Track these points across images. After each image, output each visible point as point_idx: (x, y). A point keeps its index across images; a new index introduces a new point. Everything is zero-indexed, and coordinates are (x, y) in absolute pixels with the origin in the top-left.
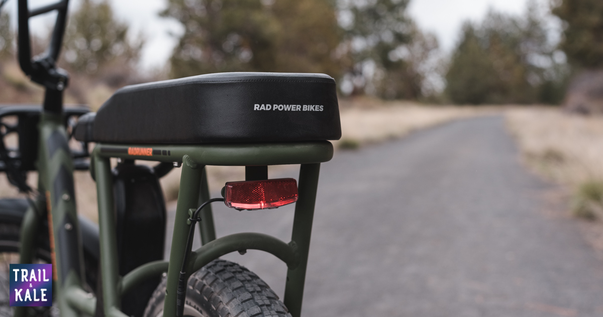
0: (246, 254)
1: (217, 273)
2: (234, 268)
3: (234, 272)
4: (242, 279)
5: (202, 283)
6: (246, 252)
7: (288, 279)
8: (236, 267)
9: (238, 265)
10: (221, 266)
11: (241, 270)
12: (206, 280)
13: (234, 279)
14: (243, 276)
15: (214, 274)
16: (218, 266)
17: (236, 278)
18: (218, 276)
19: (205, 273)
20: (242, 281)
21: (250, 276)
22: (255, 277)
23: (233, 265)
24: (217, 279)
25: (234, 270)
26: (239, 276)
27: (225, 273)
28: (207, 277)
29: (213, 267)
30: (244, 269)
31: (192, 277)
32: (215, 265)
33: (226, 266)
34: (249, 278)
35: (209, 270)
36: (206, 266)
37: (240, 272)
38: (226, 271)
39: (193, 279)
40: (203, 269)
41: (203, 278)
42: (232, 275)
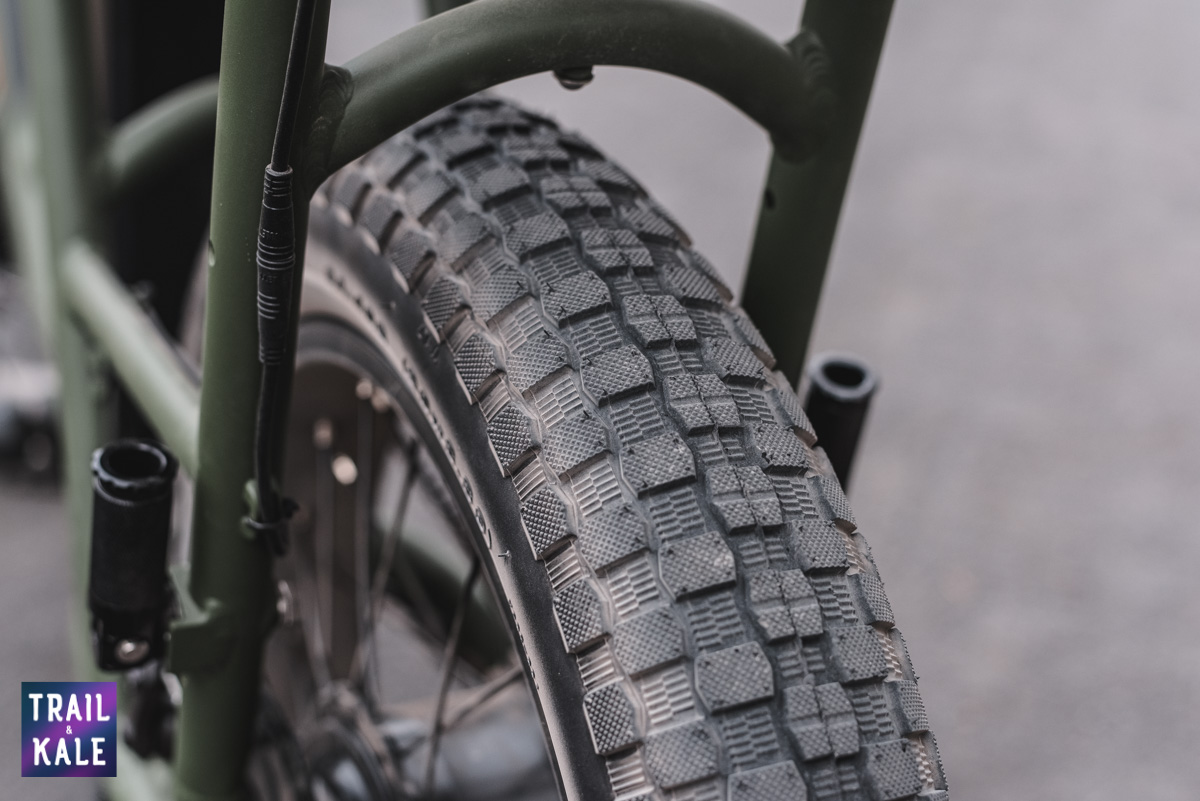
0: (587, 88)
1: (454, 162)
2: (531, 146)
3: (531, 166)
4: (569, 200)
5: (387, 203)
6: (589, 78)
7: (769, 199)
8: (542, 136)
9: (551, 124)
10: (476, 130)
11: (562, 155)
12: (408, 191)
13: (532, 199)
14: (571, 189)
15: (443, 167)
16: (462, 128)
17: (539, 193)
18: (458, 176)
19: (405, 159)
20: (568, 214)
21: (604, 185)
22: (627, 191)
23: (533, 122)
24: (453, 192)
25: (531, 154)
26: (552, 184)
27: (493, 165)
28: (411, 178)
29: (439, 131)
30: (579, 150)
31: (351, 168)
32: (450, 124)
33: (498, 131)
34: (600, 198)
35: (425, 146)
36: (411, 129)
37: (560, 166)
38: (496, 157)
39: (352, 178)
40: (402, 137)
41: (394, 182)
42: (520, 177)
